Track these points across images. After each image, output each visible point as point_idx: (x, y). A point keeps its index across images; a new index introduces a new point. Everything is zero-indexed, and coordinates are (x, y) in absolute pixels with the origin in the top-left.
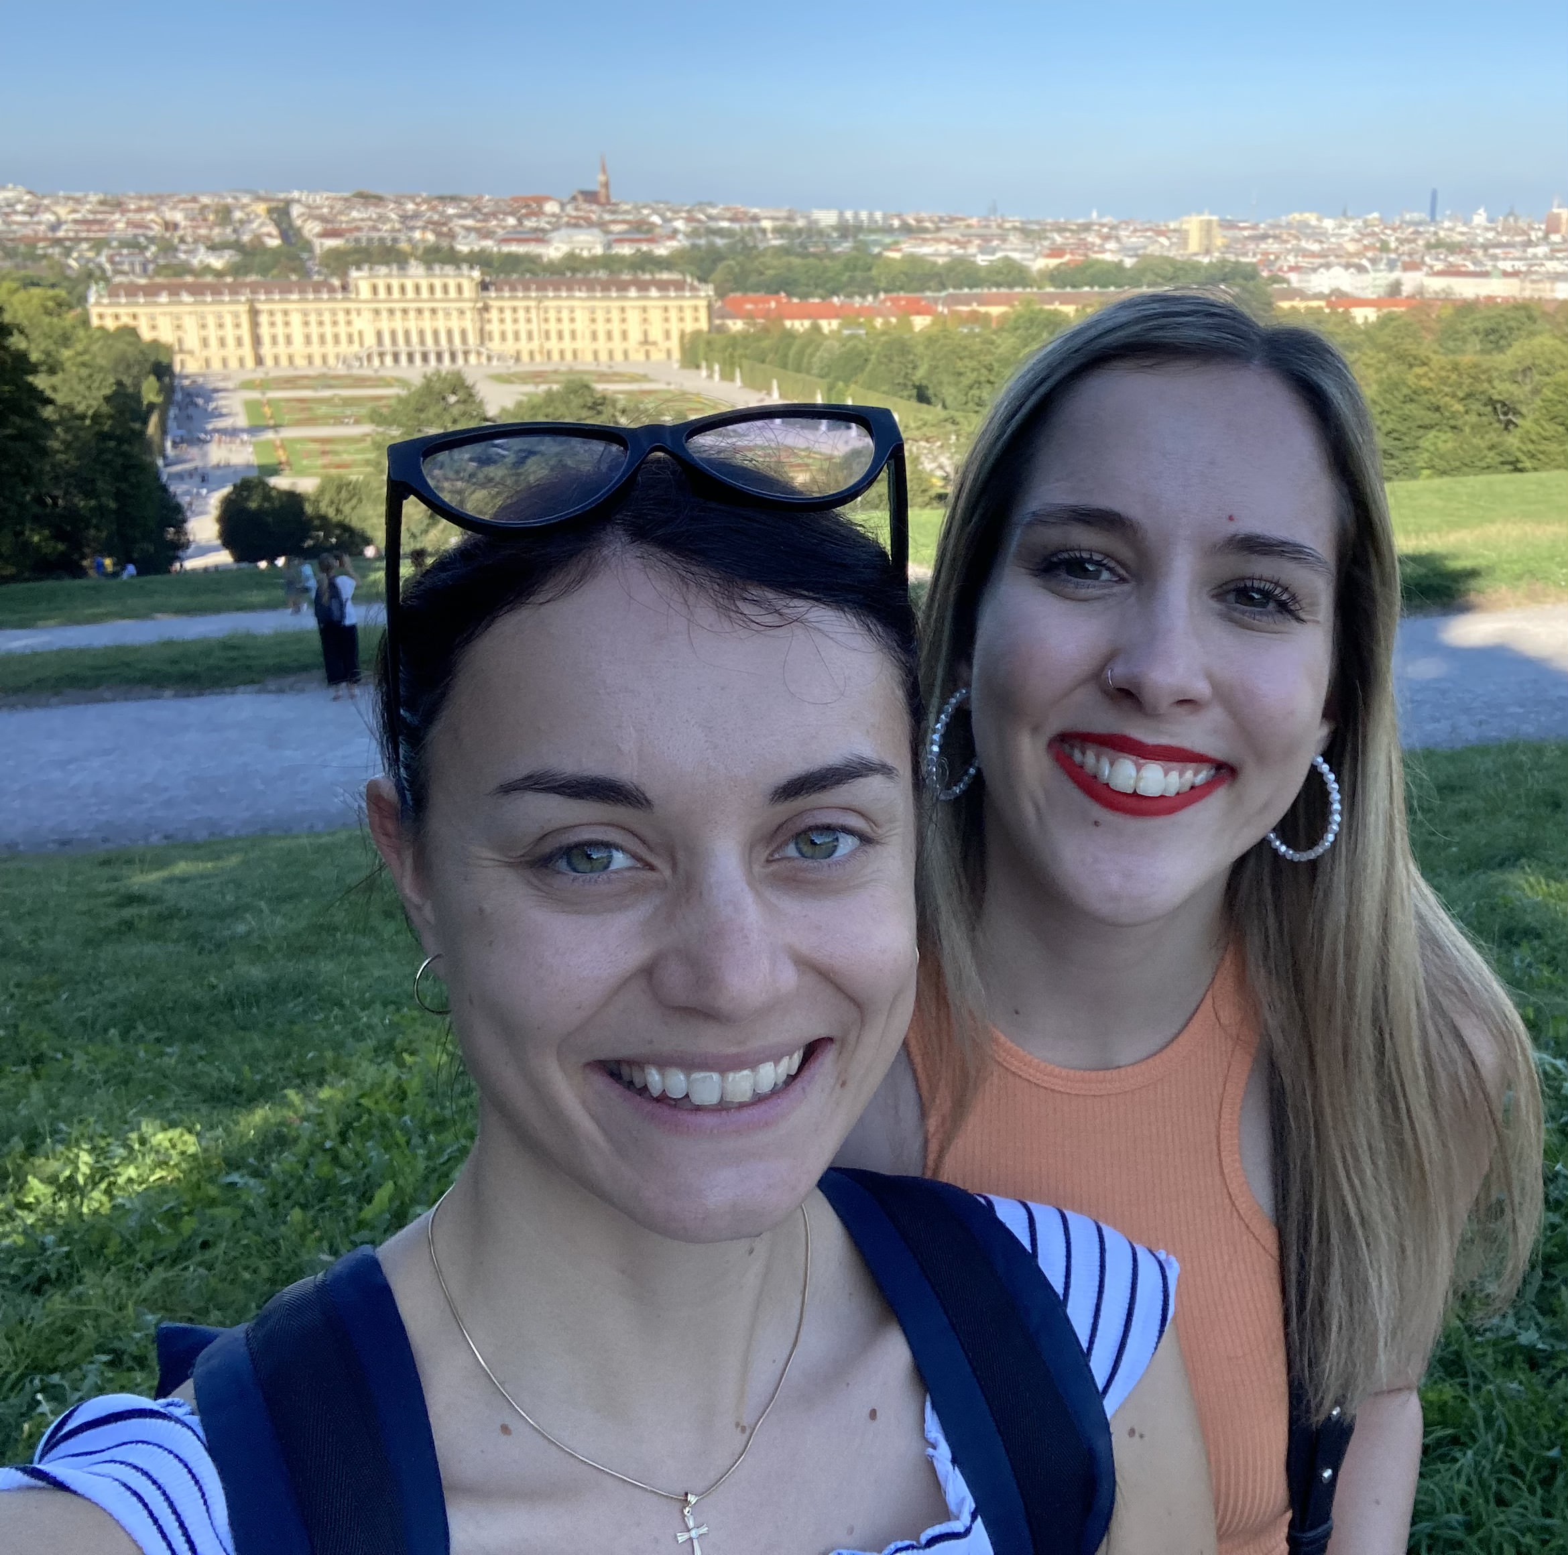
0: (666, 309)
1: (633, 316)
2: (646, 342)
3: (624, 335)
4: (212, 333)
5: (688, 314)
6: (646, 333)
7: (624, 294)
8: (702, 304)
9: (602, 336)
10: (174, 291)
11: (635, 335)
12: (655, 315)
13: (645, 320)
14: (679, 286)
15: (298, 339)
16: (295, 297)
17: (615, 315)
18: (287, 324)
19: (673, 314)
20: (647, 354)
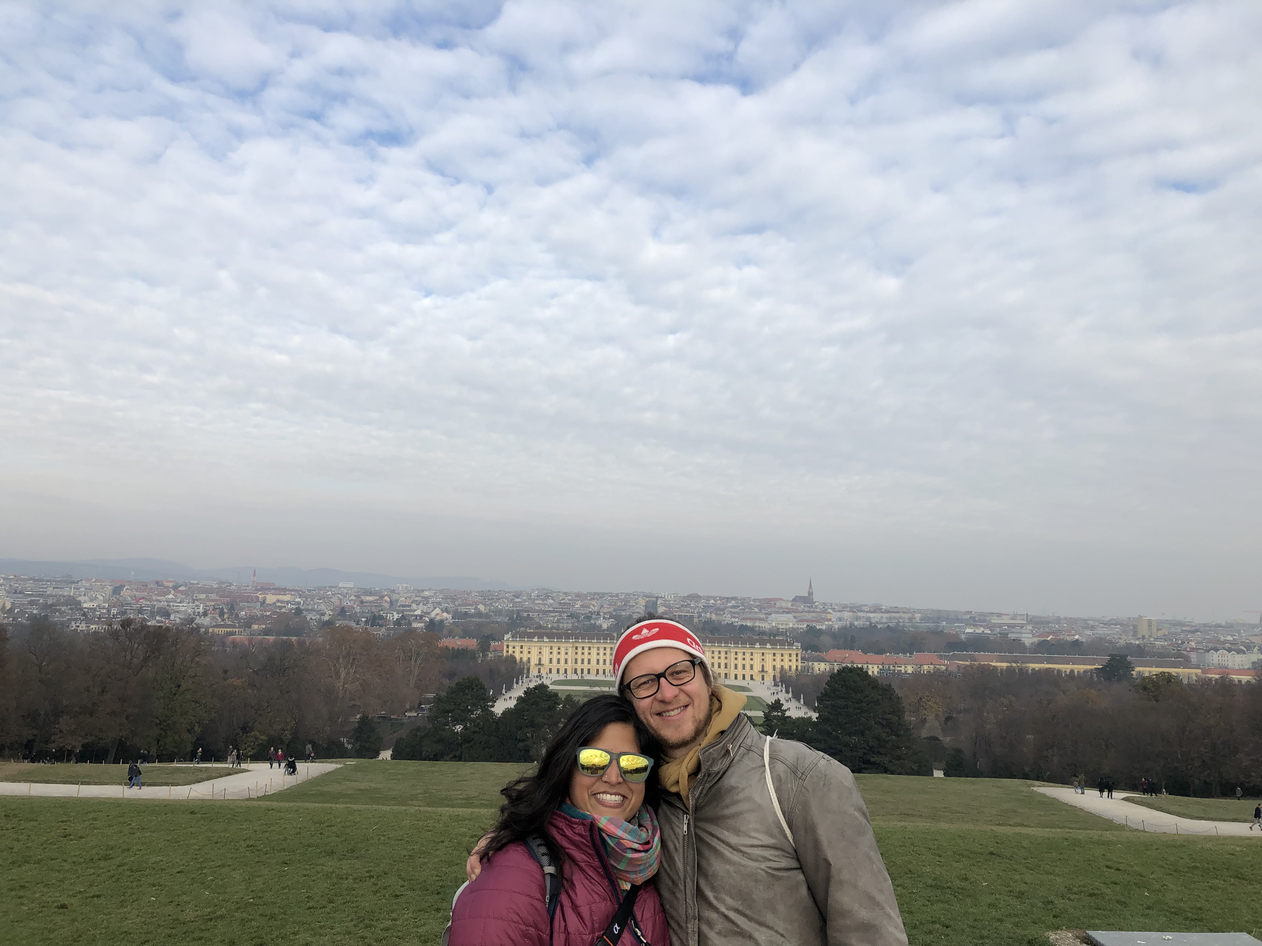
0: (774, 654)
1: (757, 657)
2: (763, 671)
3: (752, 667)
4: (555, 657)
5: (786, 658)
6: (763, 666)
7: (753, 646)
8: (794, 653)
9: (740, 667)
10: (541, 636)
11: (757, 668)
12: (769, 657)
13: (763, 660)
14: (782, 643)
15: (593, 662)
16: (595, 641)
17: (748, 656)
18: (589, 654)
19: (778, 657)
20: (763, 677)
